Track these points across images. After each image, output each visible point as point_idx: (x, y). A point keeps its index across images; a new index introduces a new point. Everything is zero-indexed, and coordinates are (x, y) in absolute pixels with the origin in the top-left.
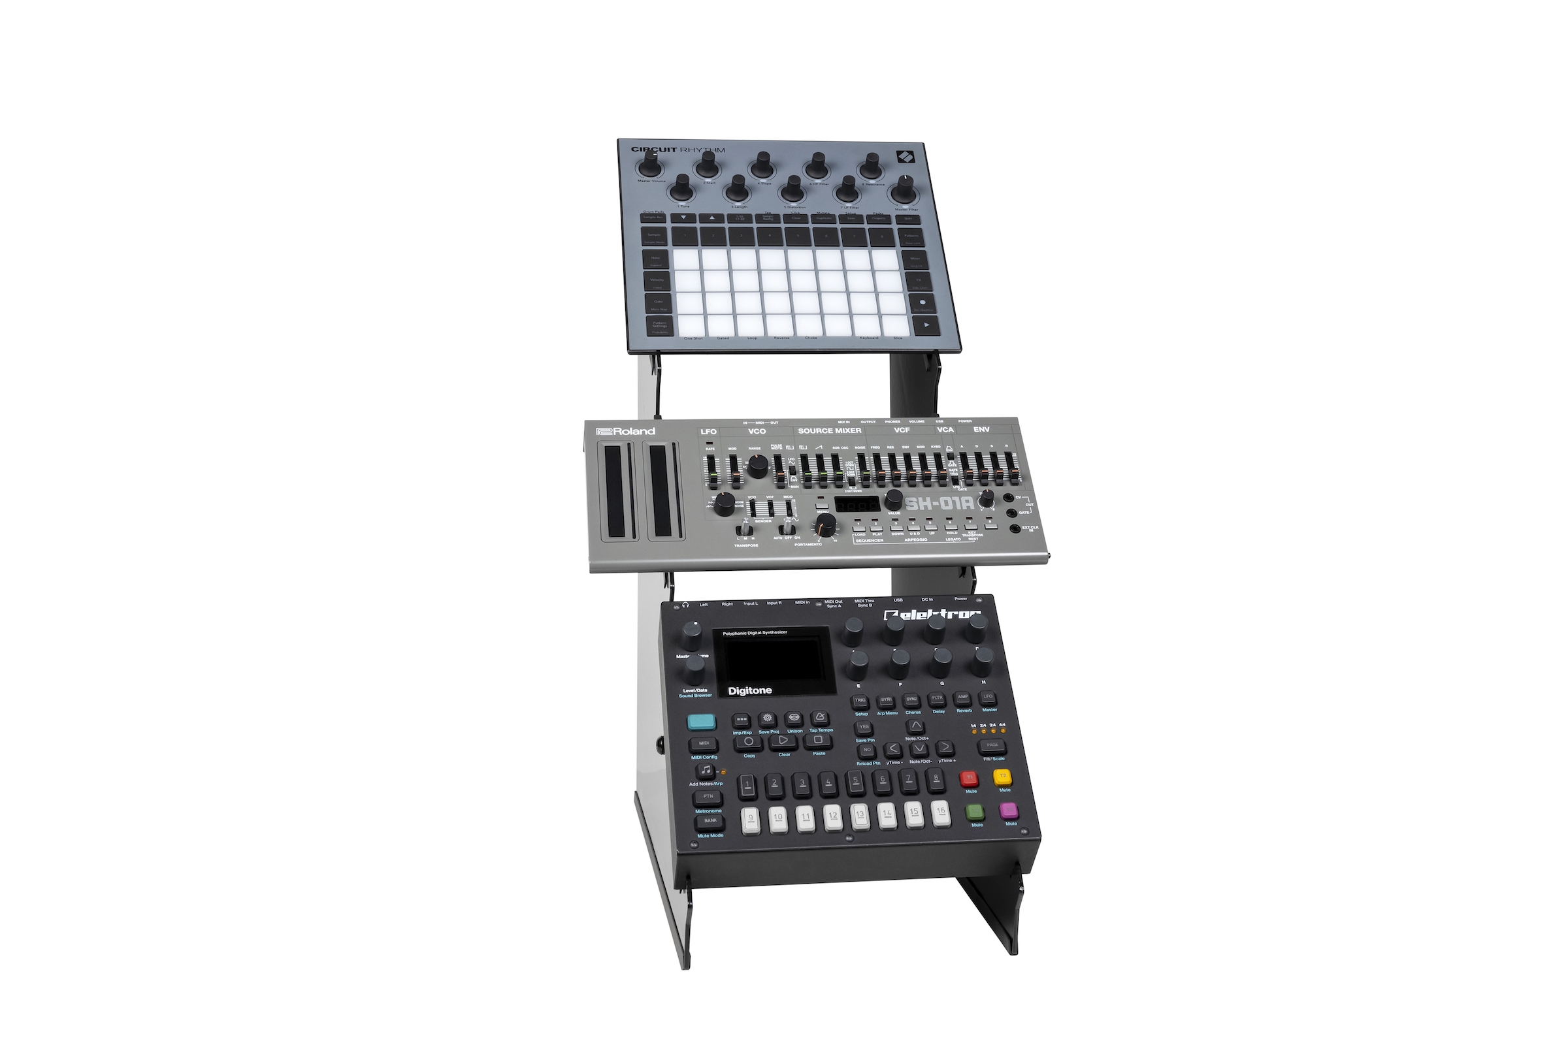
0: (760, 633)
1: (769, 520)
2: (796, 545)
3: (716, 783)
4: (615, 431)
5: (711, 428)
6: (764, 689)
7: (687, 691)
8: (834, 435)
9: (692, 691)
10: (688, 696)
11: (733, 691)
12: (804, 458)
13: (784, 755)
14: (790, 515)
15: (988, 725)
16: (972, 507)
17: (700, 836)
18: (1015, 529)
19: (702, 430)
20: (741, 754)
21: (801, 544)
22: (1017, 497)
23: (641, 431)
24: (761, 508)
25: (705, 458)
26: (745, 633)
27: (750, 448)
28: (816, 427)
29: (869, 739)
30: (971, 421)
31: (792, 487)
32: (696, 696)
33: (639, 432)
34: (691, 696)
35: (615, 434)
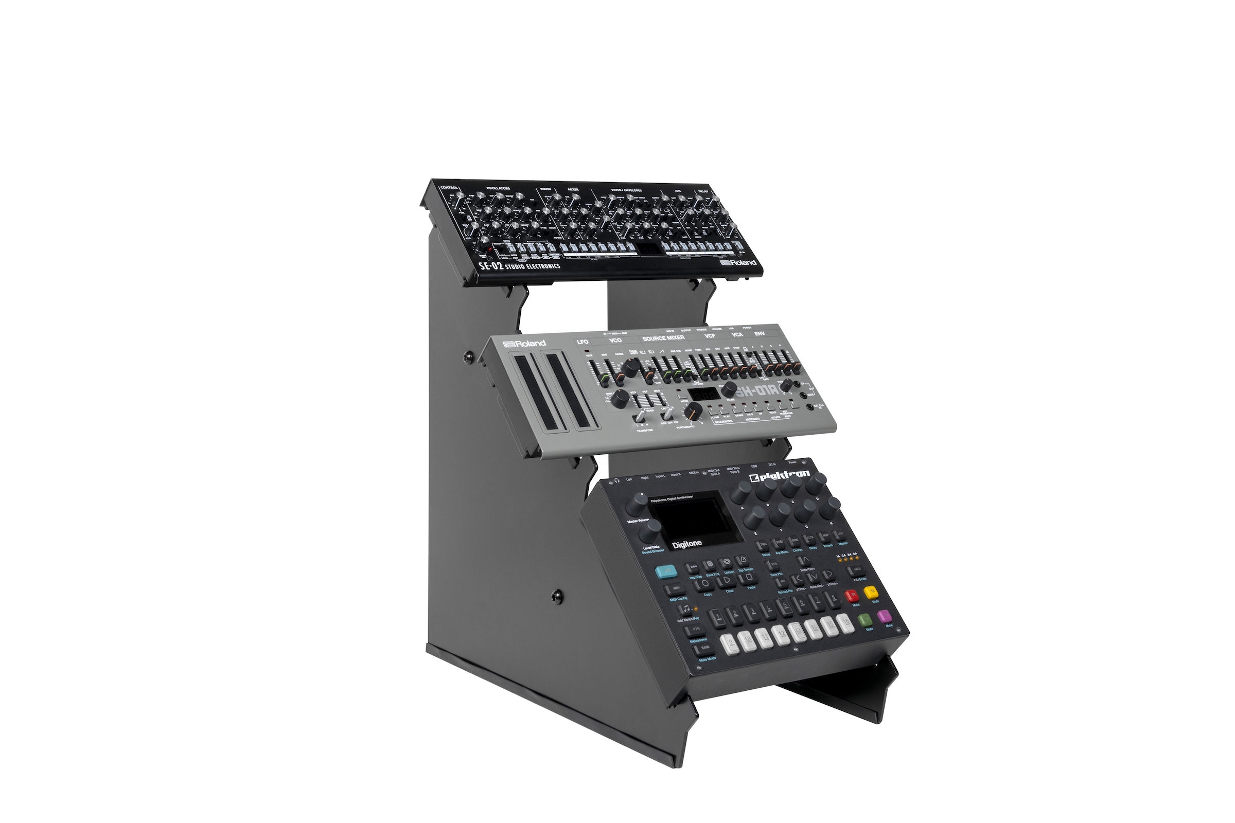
0: (675, 499)
1: (651, 410)
2: (677, 428)
3: (695, 618)
4: (517, 344)
5: (583, 339)
6: (695, 542)
7: (646, 548)
8: (668, 341)
9: (650, 548)
10: (648, 552)
11: (677, 545)
12: (655, 359)
13: (730, 591)
14: (664, 405)
15: (847, 555)
16: (778, 393)
17: (701, 660)
18: (810, 407)
19: (578, 341)
20: (701, 594)
21: (681, 427)
22: (802, 384)
23: (536, 343)
24: (642, 400)
25: (589, 363)
26: (665, 500)
27: (616, 354)
28: (654, 336)
29: (779, 574)
30: (750, 327)
31: (657, 383)
32: (654, 551)
33: (534, 344)
34: (650, 552)
35: (518, 346)
